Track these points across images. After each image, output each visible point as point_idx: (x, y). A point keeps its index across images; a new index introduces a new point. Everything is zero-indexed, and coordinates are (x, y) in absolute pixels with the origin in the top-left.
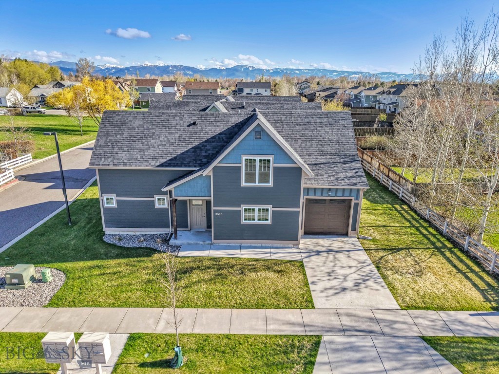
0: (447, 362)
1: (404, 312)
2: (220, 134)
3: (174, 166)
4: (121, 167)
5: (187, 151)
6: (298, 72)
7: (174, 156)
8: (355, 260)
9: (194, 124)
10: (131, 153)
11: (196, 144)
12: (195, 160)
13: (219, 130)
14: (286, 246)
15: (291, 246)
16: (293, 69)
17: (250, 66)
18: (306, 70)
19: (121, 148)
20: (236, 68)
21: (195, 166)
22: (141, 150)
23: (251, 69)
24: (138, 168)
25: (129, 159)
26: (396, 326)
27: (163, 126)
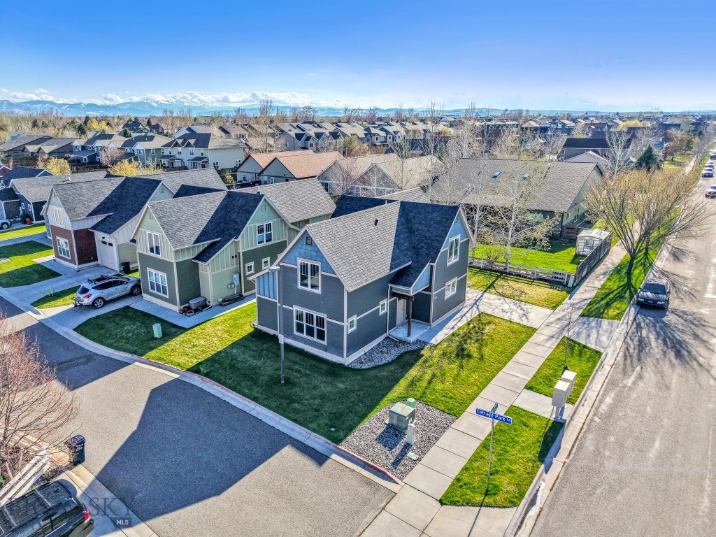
0: (600, 319)
1: (557, 311)
8: (494, 299)
9: (377, 221)
10: (365, 264)
14: (460, 308)
15: (462, 306)
22: (369, 259)
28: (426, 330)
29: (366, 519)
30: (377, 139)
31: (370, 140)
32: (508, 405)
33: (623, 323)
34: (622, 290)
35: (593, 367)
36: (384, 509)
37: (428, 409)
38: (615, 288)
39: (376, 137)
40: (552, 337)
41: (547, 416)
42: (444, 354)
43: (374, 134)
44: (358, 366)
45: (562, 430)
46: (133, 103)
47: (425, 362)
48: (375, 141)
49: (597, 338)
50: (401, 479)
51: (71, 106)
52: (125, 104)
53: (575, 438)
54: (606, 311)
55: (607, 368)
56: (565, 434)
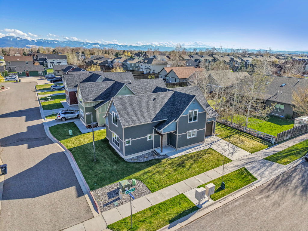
0: (274, 162)
1: (252, 154)
2: (167, 102)
3: (158, 120)
4: (137, 124)
5: (159, 112)
6: (56, 42)
7: (156, 115)
8: (224, 143)
9: (155, 99)
10: (138, 117)
11: (161, 108)
12: (164, 115)
13: (166, 101)
14: (200, 144)
15: (202, 144)
16: (52, 41)
17: (18, 38)
18: (62, 41)
19: (132, 116)
20: (6, 38)
21: (166, 118)
22: (141, 115)
23: (18, 39)
24: (144, 123)
25: (139, 120)
26: (255, 158)
27: (143, 102)
28: (173, 151)
29: (72, 224)
30: (236, 63)
31: (232, 63)
32: (181, 193)
33: (286, 167)
34: (303, 150)
35: (245, 185)
36: (83, 222)
37: (143, 186)
38: (301, 148)
39: (235, 62)
40: (237, 166)
41: (195, 203)
42: (172, 163)
43: (235, 61)
44: (129, 161)
45: (195, 211)
46: (146, 46)
47: (160, 165)
48: (235, 64)
49: (263, 171)
50: (101, 212)
51: (124, 46)
52: (143, 46)
53: (199, 217)
54: (281, 159)
55: (254, 187)
56: (196, 214)
